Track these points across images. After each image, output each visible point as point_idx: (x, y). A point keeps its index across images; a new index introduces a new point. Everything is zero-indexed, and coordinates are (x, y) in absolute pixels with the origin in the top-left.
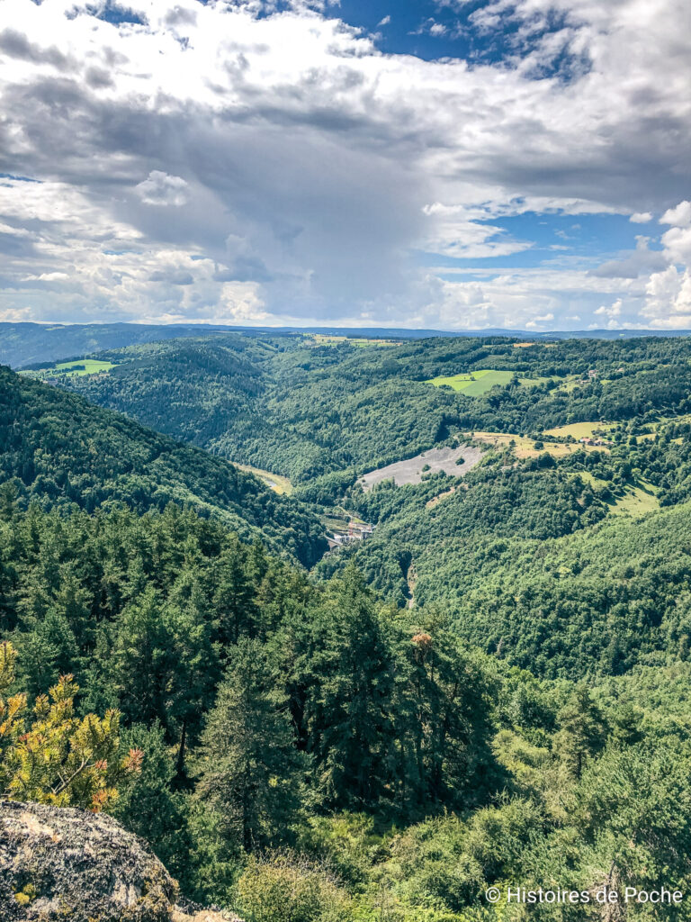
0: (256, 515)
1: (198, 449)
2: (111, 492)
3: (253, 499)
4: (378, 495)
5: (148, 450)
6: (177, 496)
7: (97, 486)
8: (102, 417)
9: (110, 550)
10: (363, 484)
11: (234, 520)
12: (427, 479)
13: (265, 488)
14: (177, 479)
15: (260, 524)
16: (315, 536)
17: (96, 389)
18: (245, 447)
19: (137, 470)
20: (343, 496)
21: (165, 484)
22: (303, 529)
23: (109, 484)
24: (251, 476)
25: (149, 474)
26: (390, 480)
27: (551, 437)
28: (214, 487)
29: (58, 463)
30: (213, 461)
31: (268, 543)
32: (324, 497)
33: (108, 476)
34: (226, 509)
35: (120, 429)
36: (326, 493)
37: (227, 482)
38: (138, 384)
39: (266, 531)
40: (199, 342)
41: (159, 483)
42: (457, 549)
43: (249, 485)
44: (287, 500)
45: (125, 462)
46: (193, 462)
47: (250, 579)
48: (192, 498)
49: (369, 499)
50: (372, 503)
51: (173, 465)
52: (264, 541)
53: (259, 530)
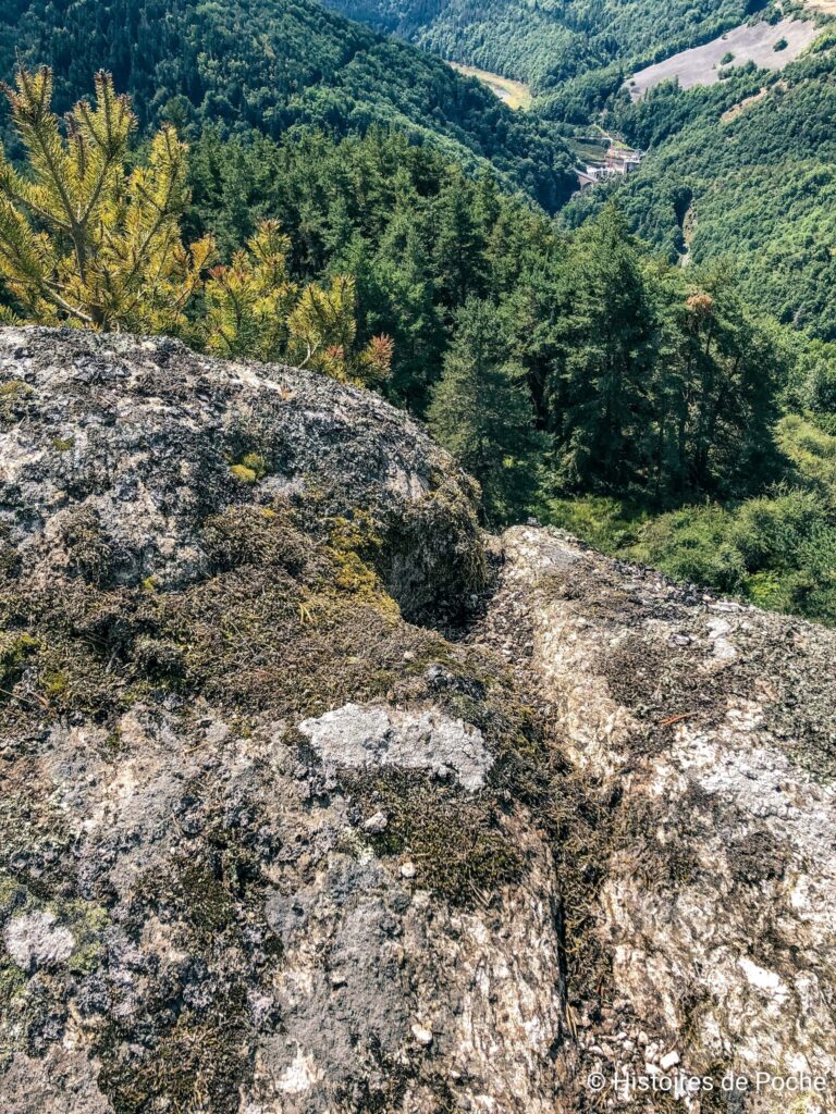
0: (483, 142)
1: (404, 43)
2: (298, 113)
3: (478, 118)
4: (652, 106)
5: (338, 49)
6: (380, 116)
7: (281, 105)
9: (305, 189)
10: (631, 88)
11: (454, 149)
12: (726, 76)
13: (495, 100)
14: (379, 91)
15: (488, 155)
16: (561, 170)
18: (466, 37)
19: (327, 80)
20: (601, 108)
21: (364, 99)
22: (545, 160)
24: (475, 83)
25: (342, 85)
26: (672, 80)
28: (426, 101)
29: (228, 73)
31: (499, 181)
32: (575, 112)
33: (292, 90)
34: (444, 134)
36: (578, 105)
37: (444, 92)
39: (496, 164)
41: (356, 98)
42: (758, 183)
43: (473, 96)
44: (524, 118)
45: (311, 69)
47: (479, 226)
48: (401, 118)
49: (638, 112)
50: (642, 117)
51: (371, 69)
52: (493, 178)
53: (487, 163)
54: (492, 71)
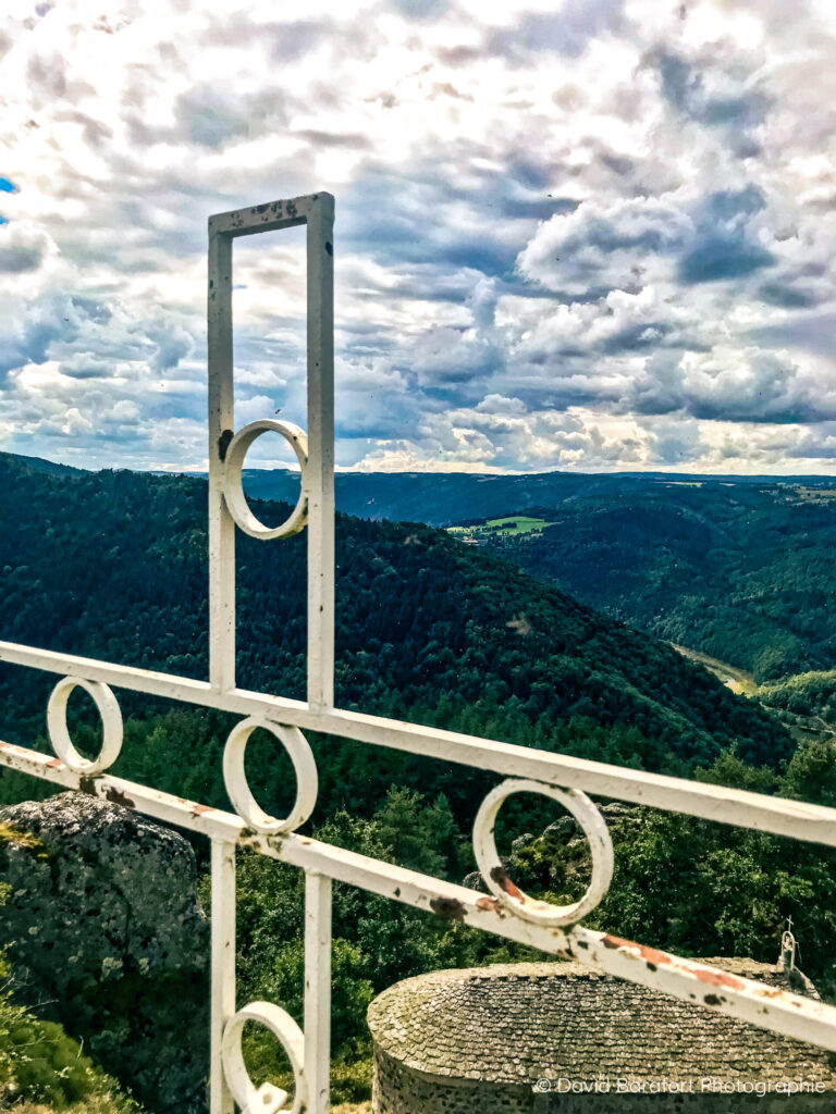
0: (706, 717)
1: (640, 631)
2: (541, 673)
3: (703, 697)
5: (582, 629)
6: (613, 685)
7: (527, 665)
8: (535, 589)
11: (678, 721)
13: (719, 684)
14: (614, 665)
15: (710, 730)
17: (526, 551)
18: (697, 629)
19: (569, 651)
20: (824, 704)
21: (599, 670)
22: (766, 742)
23: (539, 665)
24: (701, 668)
25: (582, 657)
28: (655, 678)
29: (488, 636)
30: (657, 647)
32: (798, 703)
33: (539, 656)
34: (669, 707)
35: (553, 603)
36: (800, 698)
37: (673, 673)
38: (573, 547)
39: (716, 739)
40: (648, 498)
41: (593, 668)
43: (699, 679)
44: (748, 702)
45: (557, 641)
46: (632, 645)
48: (631, 689)
51: (609, 647)
53: (708, 737)
54: (719, 658)
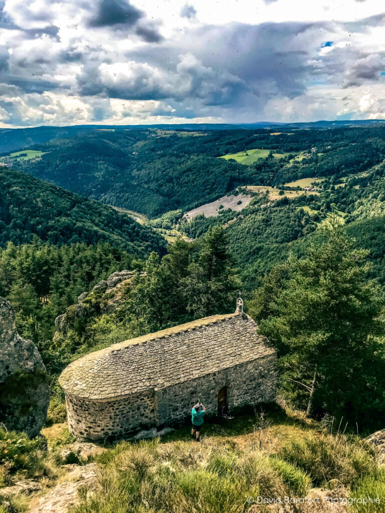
0: (130, 236)
1: (96, 201)
2: (52, 227)
3: (127, 228)
4: (195, 223)
5: (69, 203)
6: (87, 227)
7: (45, 224)
8: (43, 186)
10: (187, 217)
11: (118, 239)
12: (221, 213)
13: (133, 221)
14: (86, 218)
15: (132, 241)
16: (162, 246)
17: (35, 167)
18: (121, 198)
19: (64, 215)
20: (176, 224)
21: (80, 221)
22: (155, 243)
23: (51, 223)
24: (126, 215)
25: (71, 216)
26: (201, 214)
27: (289, 187)
28: (106, 222)
29: (22, 212)
30: (104, 208)
31: (137, 251)
32: (166, 225)
33: (50, 219)
34: (114, 234)
35: (53, 192)
36: (167, 223)
37: (113, 219)
38: (58, 164)
39: (135, 245)
40: (91, 137)
41: (77, 221)
42: (237, 250)
43: (125, 220)
44: (146, 227)
45: (58, 211)
46: (94, 209)
48: (95, 228)
49: (190, 225)
50: (192, 227)
51: (83, 210)
52: (135, 250)
53: (132, 244)
54: (132, 210)
